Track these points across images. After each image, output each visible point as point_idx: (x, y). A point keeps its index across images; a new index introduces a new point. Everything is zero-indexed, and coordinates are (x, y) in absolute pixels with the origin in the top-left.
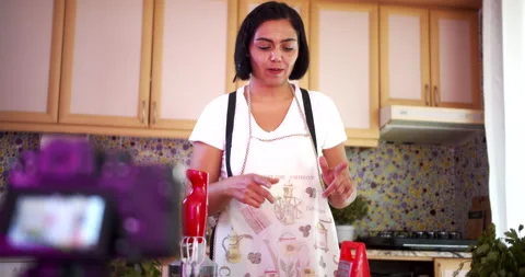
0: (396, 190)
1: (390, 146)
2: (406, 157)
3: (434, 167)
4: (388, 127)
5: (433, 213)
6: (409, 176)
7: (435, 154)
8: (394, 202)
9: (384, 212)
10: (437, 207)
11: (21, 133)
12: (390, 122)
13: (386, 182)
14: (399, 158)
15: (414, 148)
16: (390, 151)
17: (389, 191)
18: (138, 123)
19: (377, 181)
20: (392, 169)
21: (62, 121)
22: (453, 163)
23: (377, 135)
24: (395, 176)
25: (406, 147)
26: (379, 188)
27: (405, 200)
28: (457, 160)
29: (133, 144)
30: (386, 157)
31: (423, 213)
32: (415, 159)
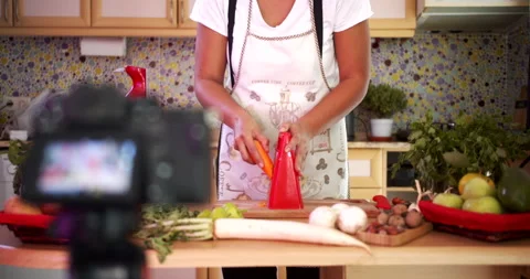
0: (441, 81)
1: (435, 36)
2: (453, 47)
3: (483, 57)
5: (481, 104)
6: (456, 67)
7: (486, 42)
8: (440, 94)
9: (426, 104)
10: (487, 98)
12: (425, 9)
13: (431, 74)
14: (445, 48)
15: (462, 37)
16: (435, 41)
17: (433, 83)
18: (167, 24)
19: (420, 73)
20: (437, 60)
21: (97, 24)
22: (506, 51)
23: (413, 24)
24: (441, 67)
25: (454, 36)
26: (422, 80)
27: (451, 91)
28: (510, 46)
29: (170, 45)
30: (431, 47)
31: (470, 104)
32: (463, 47)
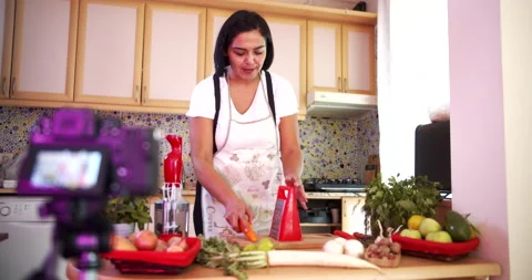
0: (317, 151)
1: (314, 120)
2: (325, 128)
3: (343, 135)
4: (312, 106)
5: (342, 166)
6: (327, 141)
7: (344, 126)
8: (317, 159)
9: (309, 165)
10: (345, 162)
11: (46, 109)
12: (314, 103)
13: (311, 145)
14: (320, 128)
15: (330, 122)
16: (313, 123)
17: (312, 151)
18: (133, 102)
19: (304, 144)
20: (314, 136)
21: (77, 100)
22: (356, 132)
23: (305, 112)
24: (317, 141)
25: (324, 121)
26: (305, 149)
27: (323, 157)
28: (359, 130)
29: (129, 117)
30: (311, 127)
31: (335, 166)
32: (331, 129)
